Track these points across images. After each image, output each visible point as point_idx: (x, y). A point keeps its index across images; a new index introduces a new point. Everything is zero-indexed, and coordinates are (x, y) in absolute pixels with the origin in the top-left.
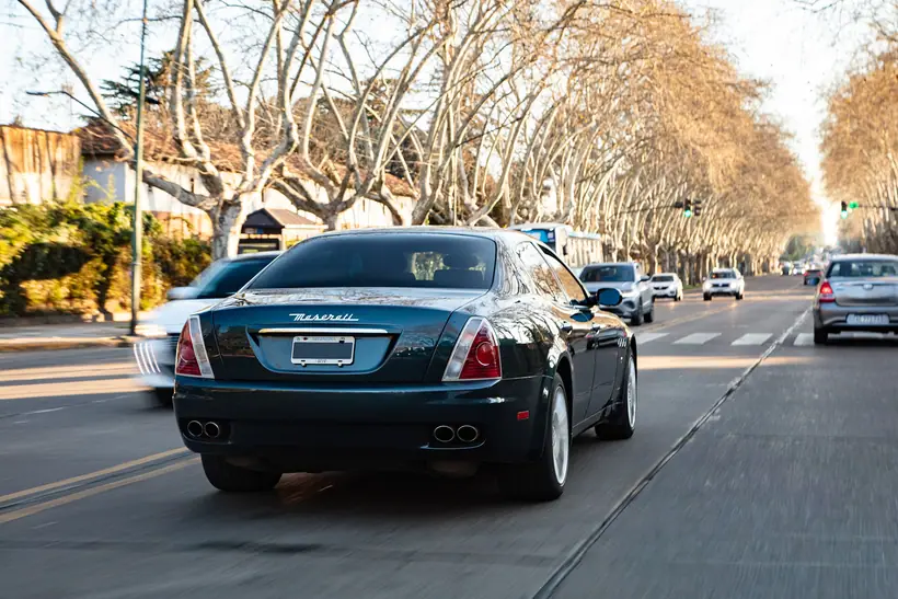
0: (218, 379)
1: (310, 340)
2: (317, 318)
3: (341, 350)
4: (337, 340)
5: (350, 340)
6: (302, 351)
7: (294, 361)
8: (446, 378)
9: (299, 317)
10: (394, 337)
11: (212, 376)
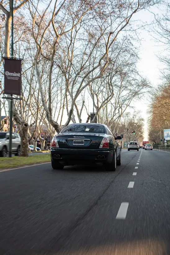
0: (60, 147)
1: (76, 141)
2: (78, 137)
3: (82, 142)
4: (81, 141)
5: (84, 141)
6: (75, 143)
7: (74, 144)
8: (100, 148)
9: (75, 137)
10: (91, 140)
11: (58, 147)
